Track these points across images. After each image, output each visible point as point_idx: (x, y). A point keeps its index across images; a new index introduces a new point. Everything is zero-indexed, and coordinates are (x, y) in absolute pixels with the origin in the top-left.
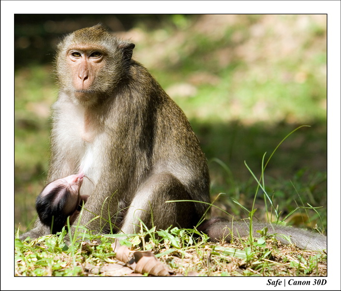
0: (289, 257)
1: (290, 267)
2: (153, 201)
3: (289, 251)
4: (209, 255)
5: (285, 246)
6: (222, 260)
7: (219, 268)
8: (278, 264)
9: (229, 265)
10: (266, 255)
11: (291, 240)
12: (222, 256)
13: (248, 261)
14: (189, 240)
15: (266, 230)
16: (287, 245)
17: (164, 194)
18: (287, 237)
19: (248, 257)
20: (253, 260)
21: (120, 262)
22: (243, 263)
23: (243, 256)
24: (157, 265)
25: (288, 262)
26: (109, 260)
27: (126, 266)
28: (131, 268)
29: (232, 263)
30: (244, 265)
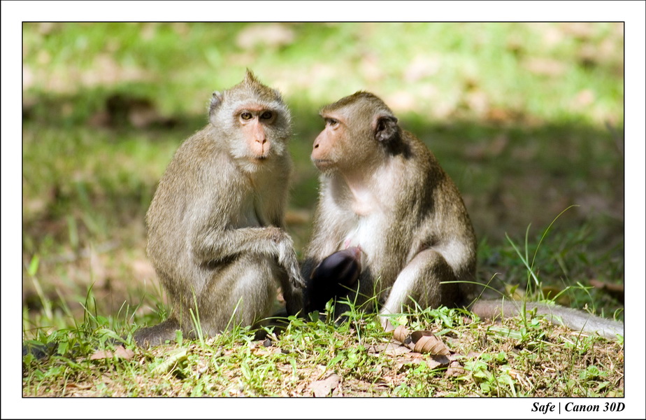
0: (562, 337)
1: (564, 347)
2: (419, 278)
3: (560, 331)
4: (484, 335)
5: (556, 327)
6: (498, 341)
7: (494, 348)
8: (552, 345)
9: (504, 345)
10: (541, 336)
11: (563, 320)
12: (497, 336)
13: (523, 342)
14: (458, 320)
15: (536, 310)
16: (558, 326)
17: (431, 272)
18: (558, 318)
19: (523, 338)
20: (528, 341)
21: (397, 342)
22: (518, 343)
23: (518, 337)
24: (438, 344)
25: (562, 343)
26: (384, 340)
27: (402, 345)
28: (409, 348)
29: (507, 343)
30: (520, 345)
